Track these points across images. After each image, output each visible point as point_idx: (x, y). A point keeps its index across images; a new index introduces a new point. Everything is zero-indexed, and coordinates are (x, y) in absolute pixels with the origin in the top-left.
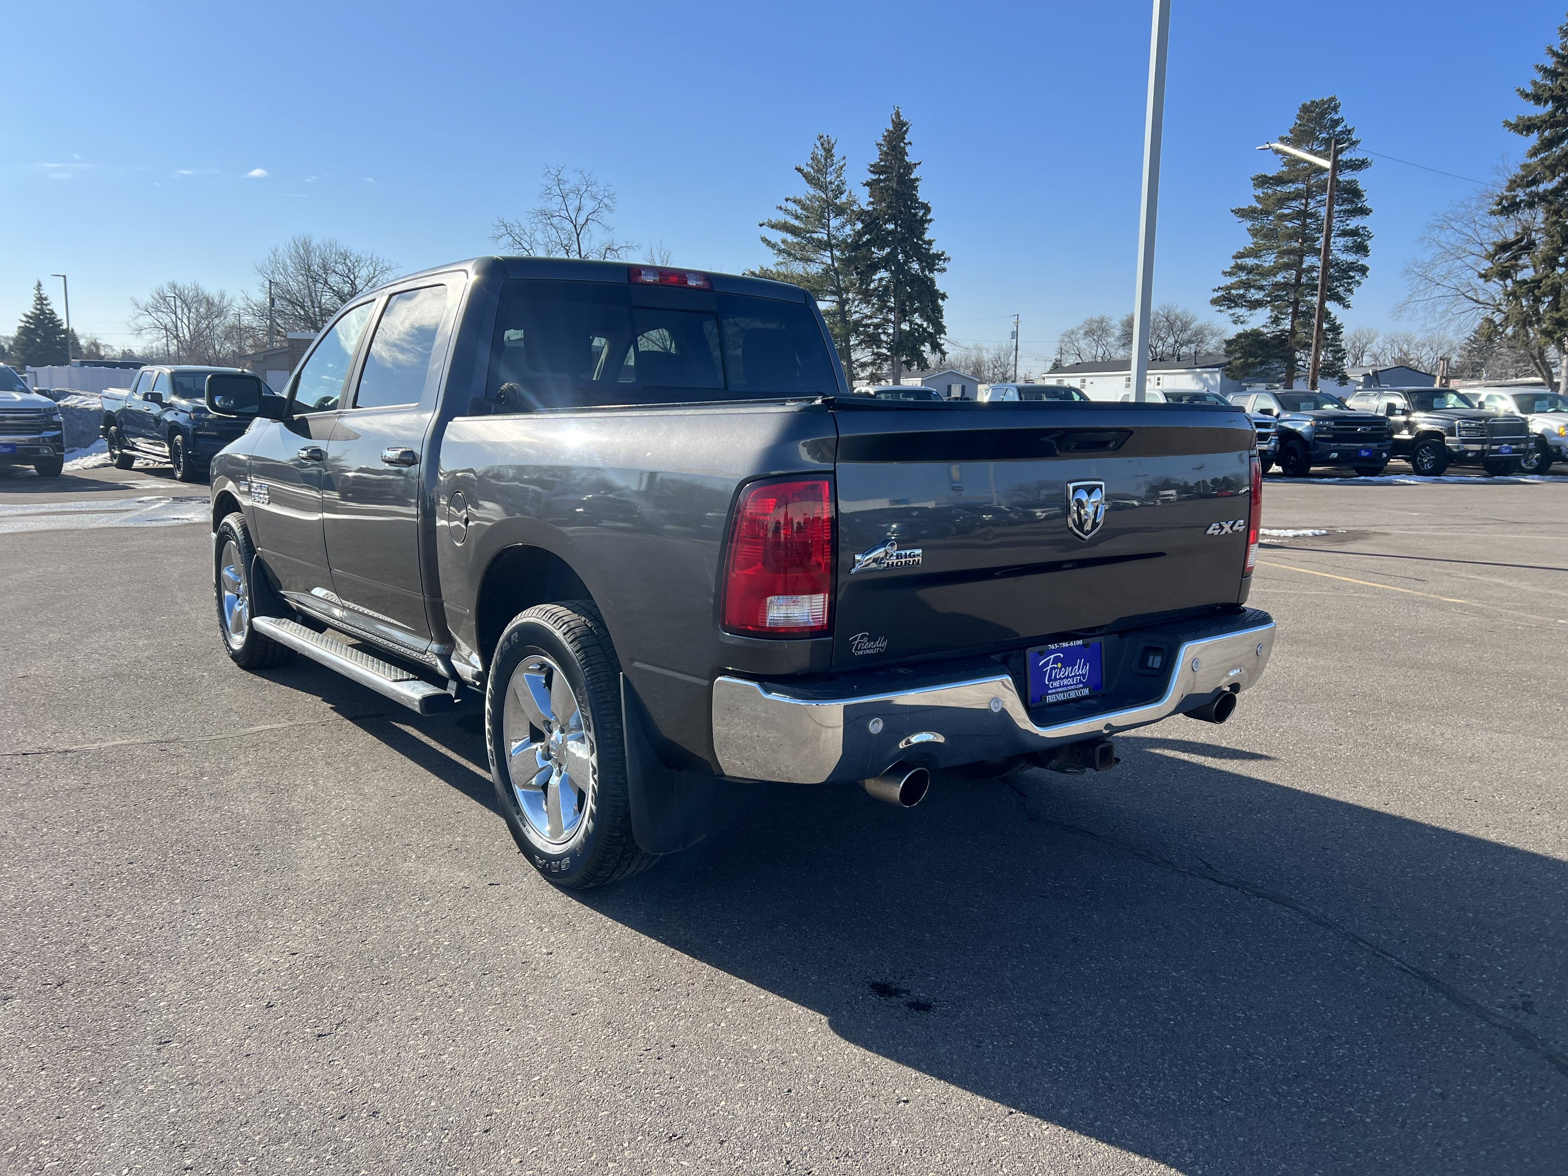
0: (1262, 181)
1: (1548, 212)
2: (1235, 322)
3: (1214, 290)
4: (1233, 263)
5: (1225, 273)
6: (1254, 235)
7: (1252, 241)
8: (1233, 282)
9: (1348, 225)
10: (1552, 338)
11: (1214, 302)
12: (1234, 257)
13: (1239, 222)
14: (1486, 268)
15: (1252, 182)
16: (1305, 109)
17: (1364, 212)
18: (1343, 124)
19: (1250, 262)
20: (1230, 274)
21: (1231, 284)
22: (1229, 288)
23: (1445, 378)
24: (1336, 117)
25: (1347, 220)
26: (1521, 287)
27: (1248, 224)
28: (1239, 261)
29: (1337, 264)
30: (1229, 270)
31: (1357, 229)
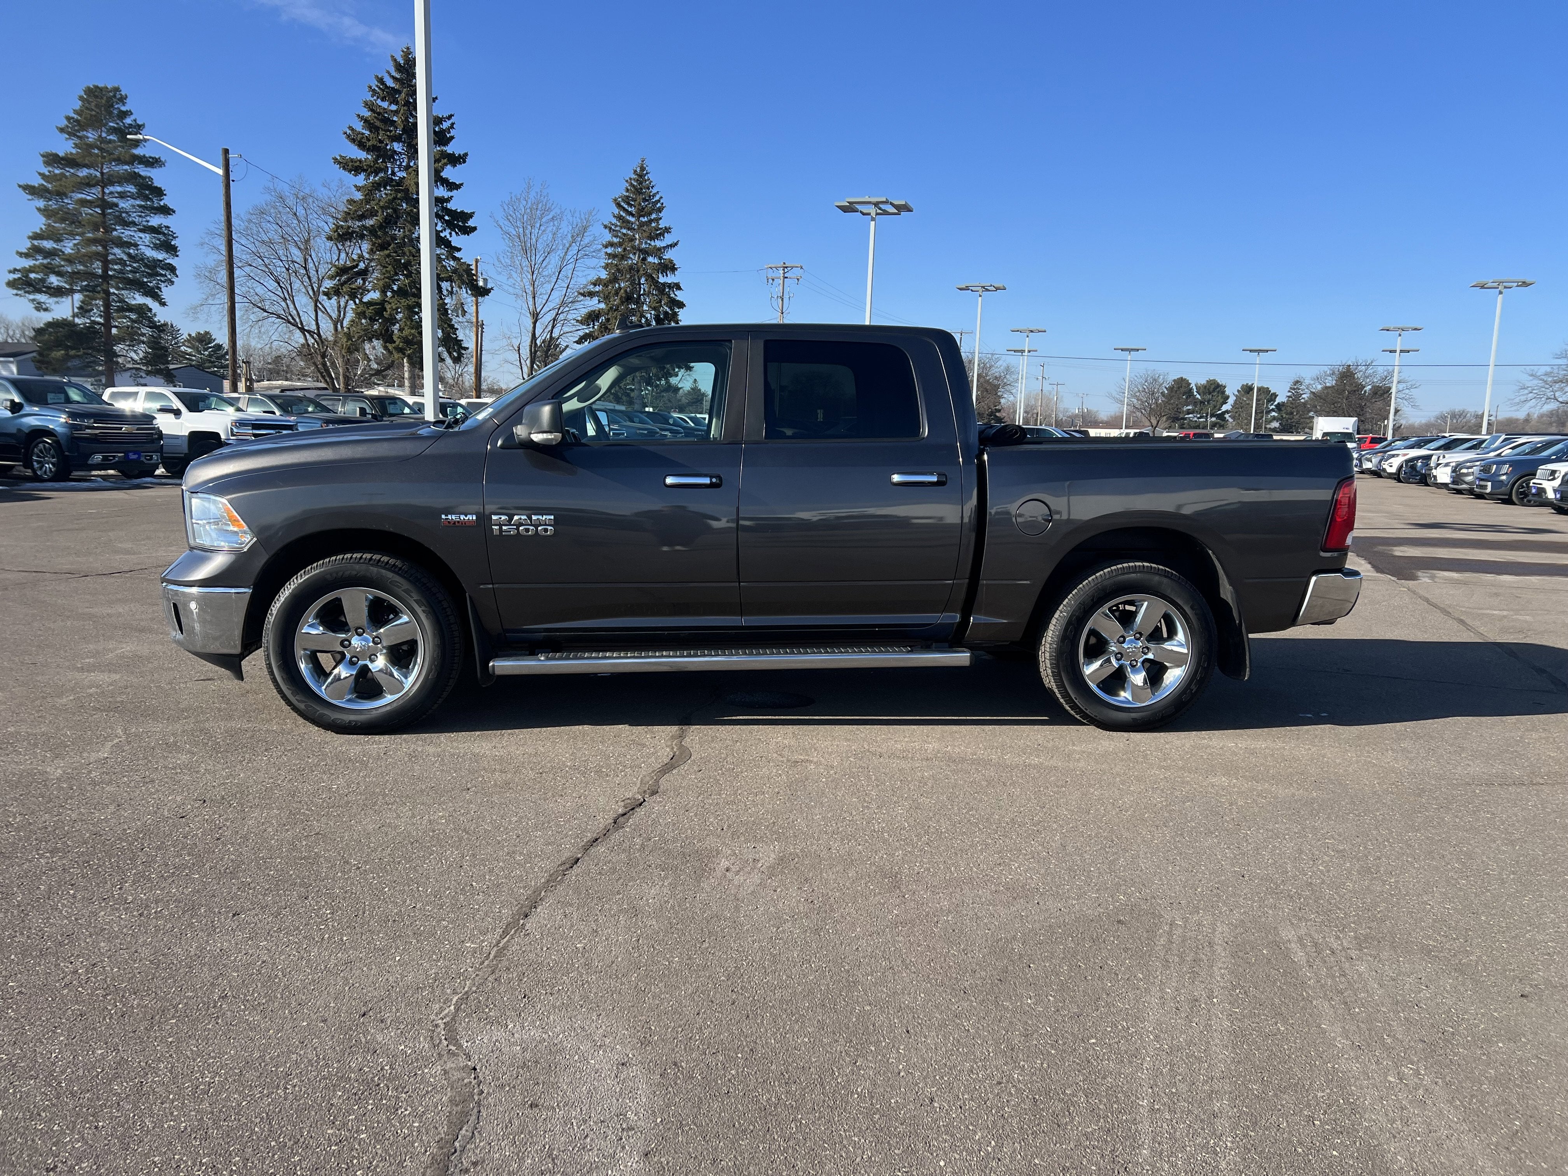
0: (52, 159)
1: (373, 244)
2: (38, 309)
3: (10, 272)
4: (29, 245)
5: (21, 254)
6: (48, 217)
7: (44, 222)
8: (32, 265)
9: (148, 221)
10: (404, 354)
11: (11, 284)
12: (30, 238)
13: (29, 200)
14: (328, 287)
15: (42, 159)
16: (90, 91)
17: (166, 211)
18: (133, 117)
19: (48, 245)
20: (26, 255)
21: (30, 266)
22: (26, 271)
23: (248, 380)
24: (123, 109)
25: (146, 216)
26: (368, 308)
27: (41, 203)
28: (36, 243)
29: (142, 260)
30: (25, 251)
31: (160, 226)
